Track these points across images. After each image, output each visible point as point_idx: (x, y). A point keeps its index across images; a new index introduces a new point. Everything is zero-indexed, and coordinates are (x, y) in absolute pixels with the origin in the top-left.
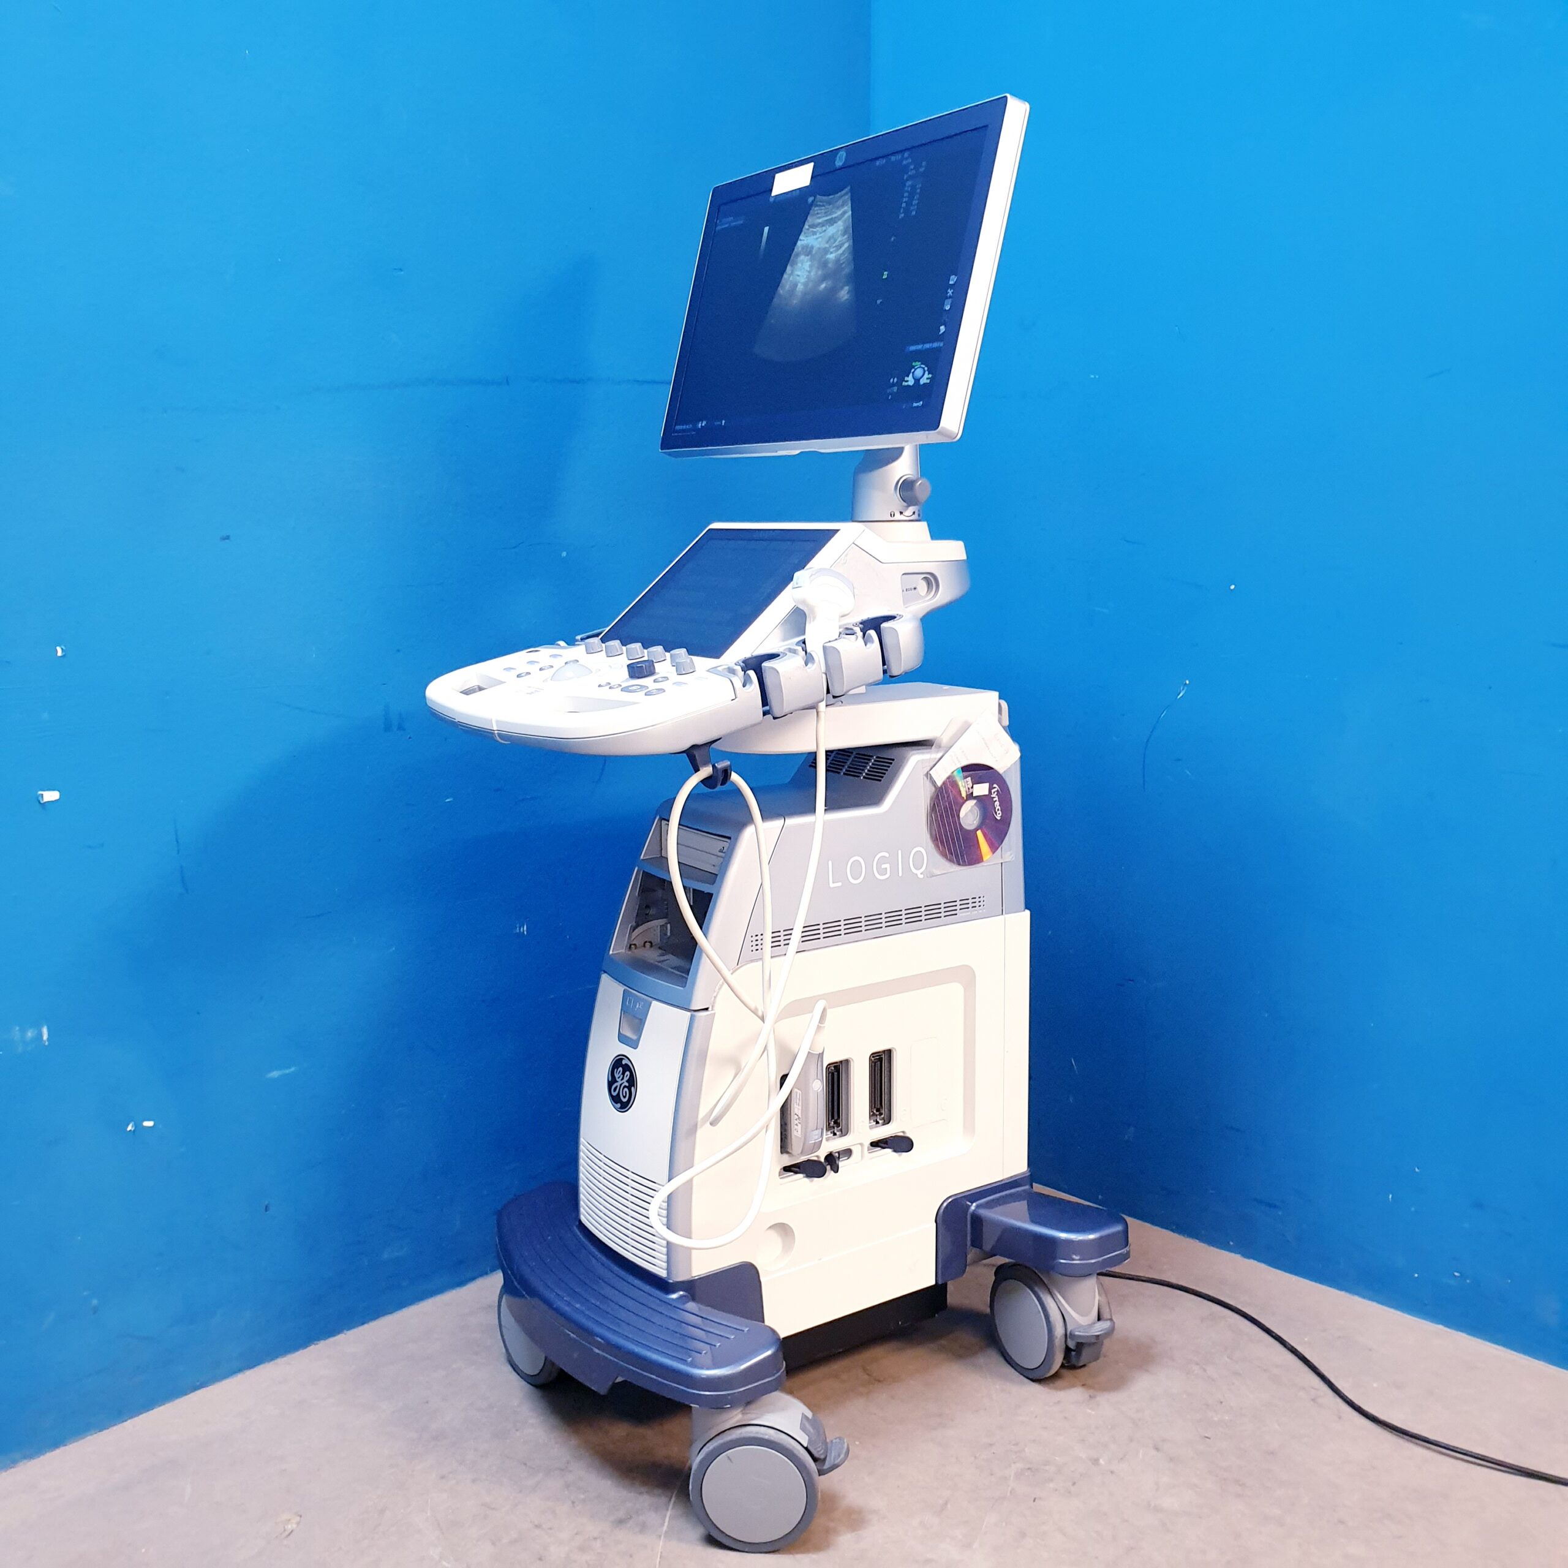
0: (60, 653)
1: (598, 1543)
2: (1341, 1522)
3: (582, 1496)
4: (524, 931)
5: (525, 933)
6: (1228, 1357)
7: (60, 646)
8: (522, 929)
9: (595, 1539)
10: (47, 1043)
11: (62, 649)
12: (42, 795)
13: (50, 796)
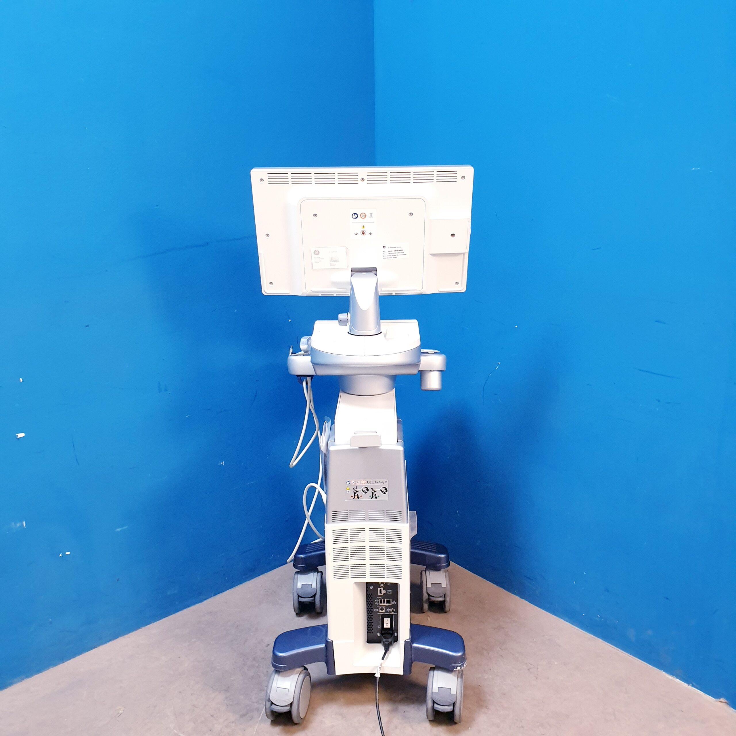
0: (21, 380)
1: (234, 724)
2: (522, 727)
3: (231, 703)
4: (222, 464)
5: (223, 464)
6: (500, 648)
7: (21, 378)
8: (222, 463)
9: (233, 722)
10: (25, 528)
11: (22, 379)
12: (18, 435)
13: (21, 435)
